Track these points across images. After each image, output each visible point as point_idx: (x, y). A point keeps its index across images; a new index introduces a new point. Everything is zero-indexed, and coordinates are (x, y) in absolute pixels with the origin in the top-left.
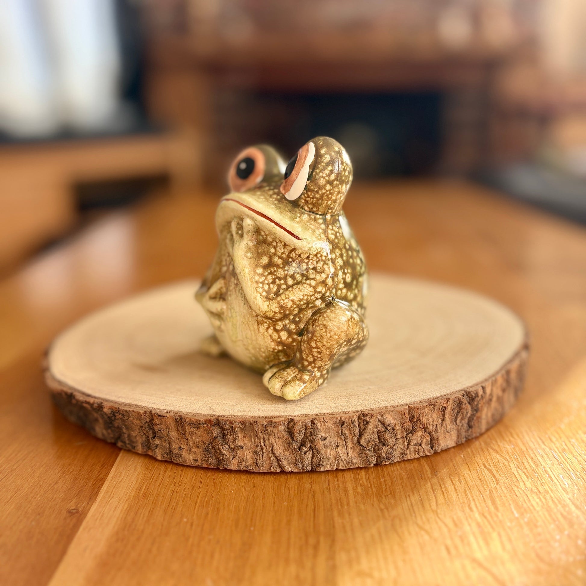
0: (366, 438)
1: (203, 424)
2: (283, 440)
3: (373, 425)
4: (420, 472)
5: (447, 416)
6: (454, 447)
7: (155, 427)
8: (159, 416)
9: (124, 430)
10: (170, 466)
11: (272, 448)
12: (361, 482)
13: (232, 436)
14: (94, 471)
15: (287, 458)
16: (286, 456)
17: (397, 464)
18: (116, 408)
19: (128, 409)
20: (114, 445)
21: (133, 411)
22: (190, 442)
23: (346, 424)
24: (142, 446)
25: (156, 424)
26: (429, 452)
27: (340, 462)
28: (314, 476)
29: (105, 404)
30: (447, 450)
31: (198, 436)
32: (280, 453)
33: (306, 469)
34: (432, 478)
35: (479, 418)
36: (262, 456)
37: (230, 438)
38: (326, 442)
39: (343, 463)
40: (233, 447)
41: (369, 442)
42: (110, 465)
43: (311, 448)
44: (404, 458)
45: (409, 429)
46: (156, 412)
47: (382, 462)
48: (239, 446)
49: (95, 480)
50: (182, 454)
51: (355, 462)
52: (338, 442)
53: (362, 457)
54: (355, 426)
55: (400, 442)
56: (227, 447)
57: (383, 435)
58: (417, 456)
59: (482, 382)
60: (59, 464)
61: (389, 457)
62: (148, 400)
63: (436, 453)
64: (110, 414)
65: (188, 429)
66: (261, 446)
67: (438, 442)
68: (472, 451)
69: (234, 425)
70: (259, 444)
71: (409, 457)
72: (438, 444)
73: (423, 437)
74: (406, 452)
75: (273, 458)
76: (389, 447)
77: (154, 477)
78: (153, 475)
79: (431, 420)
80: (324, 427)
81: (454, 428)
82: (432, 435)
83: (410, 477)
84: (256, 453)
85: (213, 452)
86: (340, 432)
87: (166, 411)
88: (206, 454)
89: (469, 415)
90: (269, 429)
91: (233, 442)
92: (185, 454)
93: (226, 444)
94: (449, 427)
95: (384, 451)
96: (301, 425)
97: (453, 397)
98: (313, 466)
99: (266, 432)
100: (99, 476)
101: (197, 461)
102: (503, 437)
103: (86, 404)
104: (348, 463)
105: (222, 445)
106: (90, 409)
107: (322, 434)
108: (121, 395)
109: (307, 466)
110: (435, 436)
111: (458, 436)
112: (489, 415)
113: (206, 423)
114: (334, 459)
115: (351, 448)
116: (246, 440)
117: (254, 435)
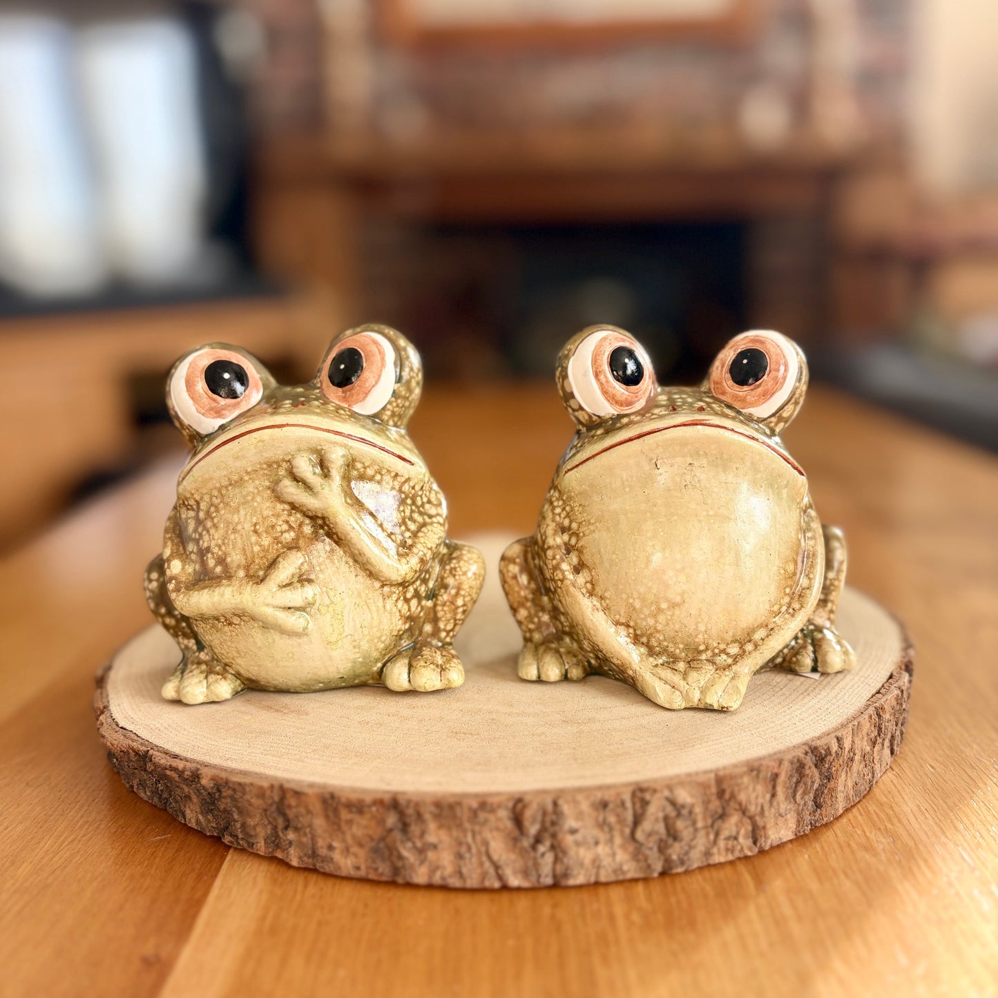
0: (645, 828)
1: (370, 806)
2: (504, 834)
3: (656, 807)
4: (736, 884)
5: (779, 789)
6: (791, 841)
7: (288, 811)
8: (295, 792)
9: (236, 816)
10: (313, 878)
11: (487, 847)
12: (637, 902)
13: (418, 827)
14: (184, 886)
15: (511, 864)
16: (510, 860)
17: (697, 872)
18: (222, 779)
19: (243, 780)
20: (217, 840)
21: (252, 784)
22: (347, 836)
23: (611, 806)
24: (265, 843)
25: (290, 807)
26: (750, 849)
27: (601, 870)
28: (558, 895)
29: (204, 771)
30: (781, 846)
31: (360, 827)
32: (501, 855)
33: (544, 883)
34: (757, 896)
35: (833, 790)
36: (470, 860)
37: (415, 829)
38: (579, 836)
39: (607, 871)
40: (419, 844)
41: (650, 835)
42: (212, 876)
43: (552, 846)
44: (709, 861)
45: (716, 813)
46: (292, 786)
47: (671, 869)
48: (430, 844)
49: (187, 903)
50: (334, 856)
51: (626, 869)
52: (599, 836)
53: (638, 861)
54: (627, 809)
55: (701, 834)
56: (410, 845)
57: (674, 823)
58: (730, 857)
59: (837, 729)
60: (123, 876)
61: (683, 860)
62: (275, 765)
63: (762, 852)
64: (212, 788)
65: (345, 815)
66: (467, 843)
67: (765, 834)
68: (822, 848)
69: (422, 809)
70: (464, 841)
71: (718, 858)
72: (765, 837)
73: (739, 824)
74: (711, 851)
75: (487, 864)
76: (684, 842)
78: (285, 894)
79: (753, 796)
80: (575, 810)
81: (791, 809)
82: (756, 821)
83: (721, 894)
84: (460, 856)
85: (387, 855)
86: (601, 819)
87: (306, 784)
88: (375, 857)
89: (816, 786)
90: (482, 816)
91: (420, 837)
92: (338, 856)
93: (409, 840)
94: (783, 807)
95: (675, 852)
96: (536, 808)
97: (788, 757)
98: (556, 876)
99: (476, 820)
100: (192, 895)
101: (358, 868)
102: (874, 825)
103: (171, 771)
104: (615, 871)
105: (402, 842)
106: (177, 779)
107: (571, 823)
108: (229, 756)
109: (547, 876)
110: (760, 822)
111: (798, 821)
112: (850, 784)
113: (374, 806)
114: (590, 863)
115: (620, 846)
116: (443, 834)
117: (455, 824)
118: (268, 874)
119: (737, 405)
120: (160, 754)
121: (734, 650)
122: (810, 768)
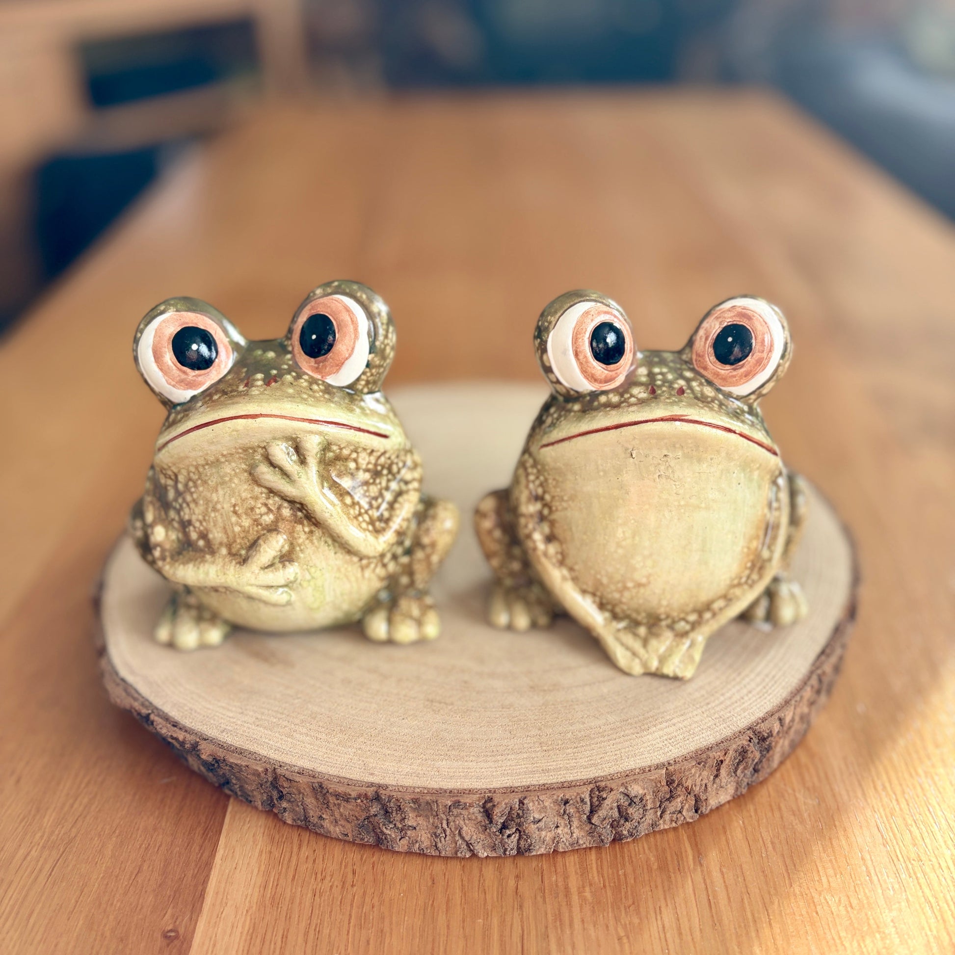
0: (601, 814)
1: (355, 799)
2: (475, 823)
3: (611, 800)
4: (678, 856)
5: (723, 770)
6: (729, 802)
7: (281, 789)
8: (287, 779)
9: (234, 781)
11: (460, 831)
12: (590, 875)
13: (399, 815)
14: (193, 844)
15: (481, 842)
16: (480, 839)
17: (643, 838)
18: (220, 757)
19: (239, 763)
20: (219, 789)
21: (247, 766)
22: (335, 813)
23: (571, 802)
24: (262, 803)
25: (283, 787)
26: (692, 818)
27: (560, 844)
28: (521, 865)
29: (203, 746)
30: (718, 808)
31: (347, 810)
32: (472, 836)
33: (509, 854)
34: (695, 869)
35: (771, 756)
36: (445, 839)
37: (396, 816)
38: (541, 824)
39: (565, 844)
40: (400, 826)
41: (605, 819)
42: (216, 832)
43: (517, 831)
44: (655, 829)
45: (665, 797)
46: (283, 770)
47: (622, 839)
48: (410, 826)
49: (197, 865)
50: (324, 824)
51: (582, 843)
52: (559, 822)
53: (593, 837)
54: (586, 803)
55: (650, 812)
56: (391, 826)
57: (626, 809)
58: (674, 825)
59: (780, 708)
60: (138, 828)
61: (632, 832)
62: (267, 741)
63: (702, 816)
64: (211, 761)
65: (332, 800)
66: (442, 827)
67: (706, 803)
68: (756, 811)
69: (402, 804)
70: (440, 825)
71: (662, 827)
72: (706, 805)
73: (685, 802)
74: (658, 823)
75: (460, 842)
76: (634, 821)
77: (284, 860)
78: (283, 856)
79: (699, 780)
80: (539, 806)
81: (731, 781)
82: (699, 797)
83: (663, 866)
84: (436, 835)
85: (371, 828)
86: (562, 811)
87: (297, 769)
88: (360, 831)
89: (756, 760)
90: (456, 811)
91: (401, 821)
92: (328, 825)
93: (391, 822)
94: (724, 780)
95: (626, 828)
96: (504, 806)
97: (734, 744)
98: (520, 849)
99: (451, 813)
100: (201, 857)
101: (346, 835)
103: (171, 738)
104: (572, 845)
105: (384, 825)
106: (179, 747)
107: (535, 815)
108: (225, 727)
109: (512, 849)
110: (703, 797)
111: (737, 787)
112: (786, 743)
113: (359, 798)
114: (551, 840)
115: (577, 828)
116: (420, 820)
117: (432, 815)
118: (266, 830)
119: (717, 382)
120: (160, 720)
121: (693, 618)
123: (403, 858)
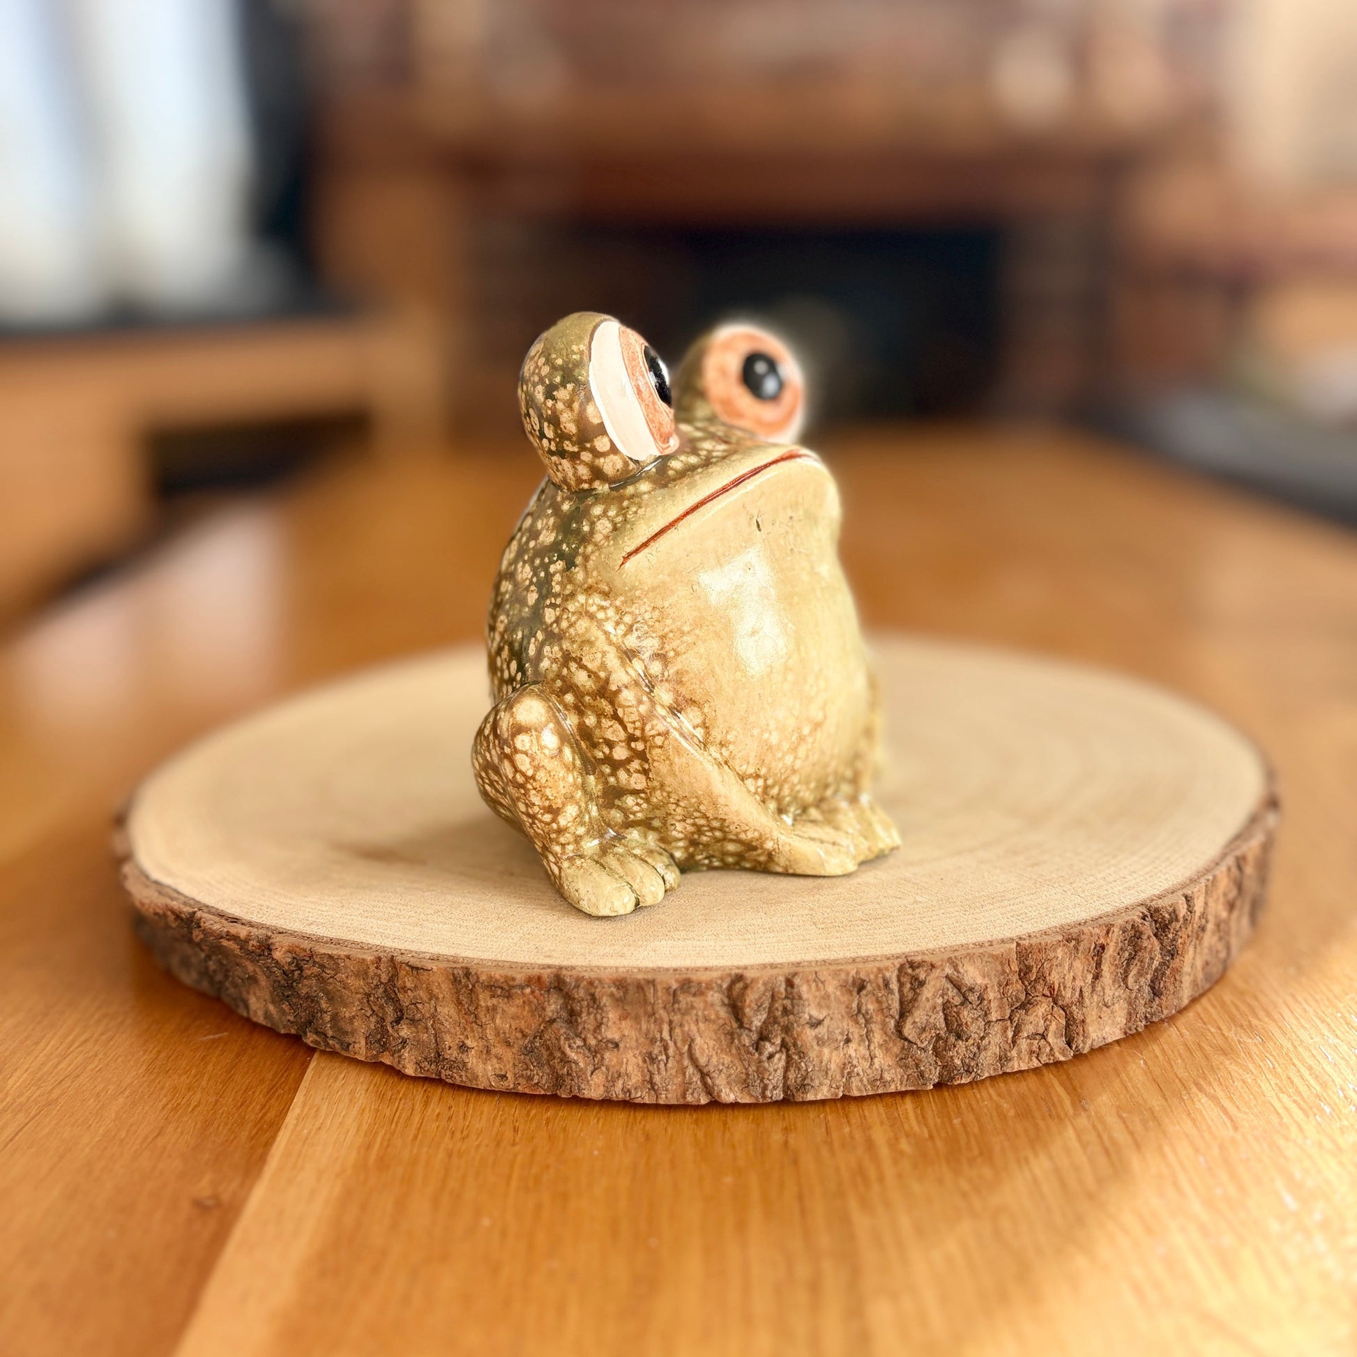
0: (917, 1020)
1: (522, 987)
2: (716, 1027)
3: (933, 990)
4: (1045, 1100)
5: (1106, 968)
6: (1117, 1042)
7: (400, 996)
8: (412, 968)
9: (324, 1005)
10: (437, 1092)
11: (690, 1046)
13: (592, 1017)
14: (250, 1103)
15: (725, 1070)
16: (723, 1064)
17: (988, 1083)
18: (305, 950)
19: (335, 952)
20: (295, 1040)
21: (348, 957)
22: (488, 1031)
23: (869, 988)
24: (367, 1044)
25: (404, 989)
26: (1063, 1053)
27: (853, 1079)
28: (791, 1114)
29: (277, 939)
30: (1103, 1049)
31: (509, 1017)
32: (710, 1057)
33: (771, 1098)
34: (1076, 1115)
35: (1177, 971)
36: (666, 1065)
37: (587, 1020)
38: (822, 1030)
39: (861, 1080)
40: (593, 1042)
41: (924, 1030)
42: (290, 1090)
43: (784, 1045)
44: (1005, 1068)
45: (1018, 999)
46: (406, 958)
47: (952, 1079)
48: (609, 1041)
49: (255, 1126)
50: (467, 1060)
51: (889, 1079)
52: (851, 1031)
53: (906, 1067)
54: (891, 992)
55: (996, 1029)
56: (579, 1042)
57: (958, 1013)
58: (1035, 1063)
59: (1184, 886)
60: (162, 1088)
61: (969, 1066)
62: (381, 930)
63: (1079, 1056)
64: (290, 964)
65: (485, 1000)
66: (662, 1040)
67: (1084, 1031)
68: (1163, 1050)
69: (598, 990)
70: (658, 1036)
71: (1016, 1065)
72: (1083, 1035)
73: (1049, 1017)
74: (1009, 1054)
75: (691, 1070)
76: (971, 1041)
77: (399, 1117)
78: (398, 1114)
79: (1069, 977)
80: (817, 994)
81: (1119, 996)
82: (1071, 1013)
83: (1025, 1113)
84: (651, 1059)
85: (545, 1057)
86: (854, 1005)
87: (428, 956)
88: (528, 1061)
89: (1156, 964)
90: (685, 1000)
91: (595, 1031)
92: (474, 1060)
93: (578, 1035)
94: (1109, 993)
95: (959, 1053)
96: (762, 988)
97: (1120, 921)
98: (788, 1088)
99: (676, 1006)
100: (265, 1114)
101: (504, 1077)
102: (1232, 1018)
103: (228, 940)
104: (872, 1082)
105: (567, 1039)
106: (238, 952)
107: (812, 1011)
108: (314, 919)
109: (775, 1088)
110: (1078, 1015)
111: (1130, 1014)
112: (1199, 963)
113: (528, 986)
114: (839, 1071)
115: (881, 1046)
116: (627, 1027)
117: (646, 1013)
118: (372, 1087)
120: (212, 917)
122: (1149, 938)
123: (597, 1113)
